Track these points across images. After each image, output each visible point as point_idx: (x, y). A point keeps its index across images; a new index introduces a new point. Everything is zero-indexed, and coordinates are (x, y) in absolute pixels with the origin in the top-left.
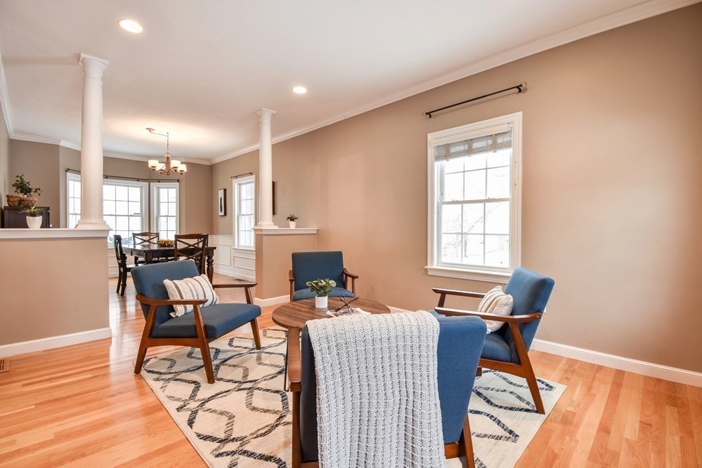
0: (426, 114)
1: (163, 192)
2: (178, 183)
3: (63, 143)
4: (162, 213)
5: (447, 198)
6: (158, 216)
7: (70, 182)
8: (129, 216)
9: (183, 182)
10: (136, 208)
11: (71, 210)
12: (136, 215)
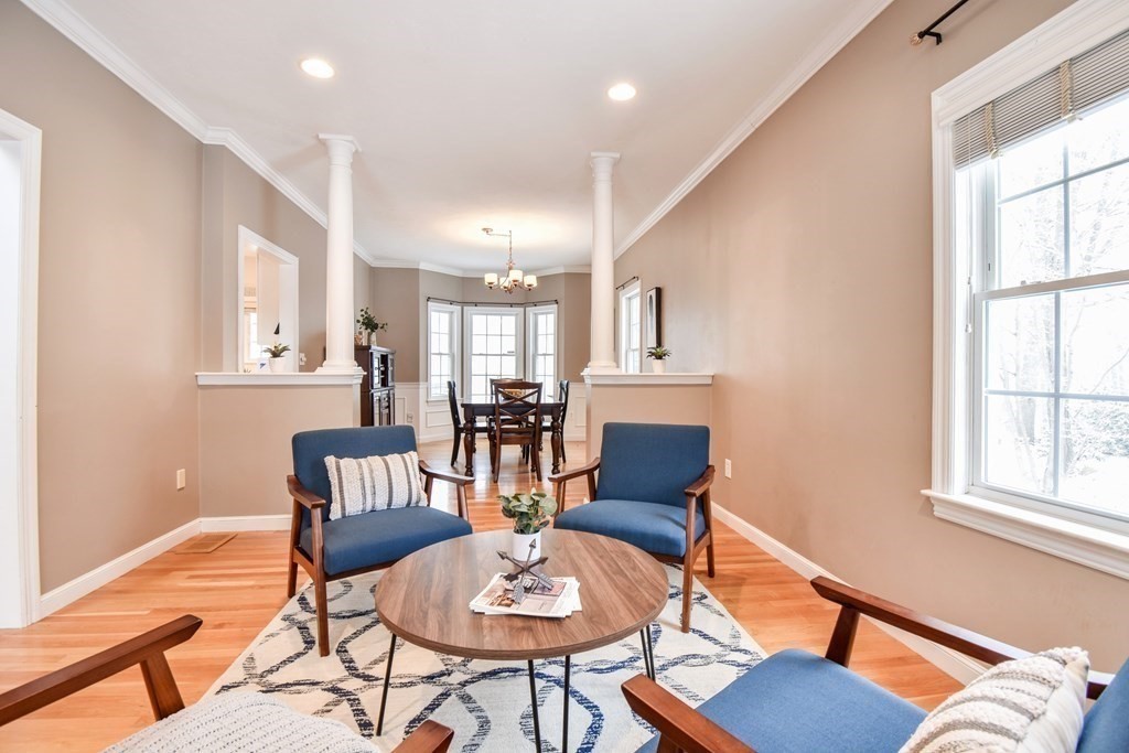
0: (921, 35)
1: (541, 318)
2: (556, 306)
3: (422, 266)
4: (540, 351)
5: (1008, 278)
6: (535, 355)
7: (433, 313)
8: (501, 355)
9: (562, 303)
10: (510, 344)
11: (434, 348)
12: (510, 354)
